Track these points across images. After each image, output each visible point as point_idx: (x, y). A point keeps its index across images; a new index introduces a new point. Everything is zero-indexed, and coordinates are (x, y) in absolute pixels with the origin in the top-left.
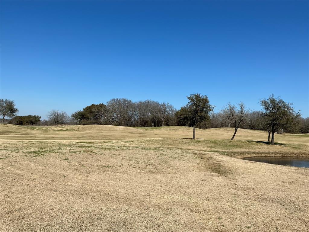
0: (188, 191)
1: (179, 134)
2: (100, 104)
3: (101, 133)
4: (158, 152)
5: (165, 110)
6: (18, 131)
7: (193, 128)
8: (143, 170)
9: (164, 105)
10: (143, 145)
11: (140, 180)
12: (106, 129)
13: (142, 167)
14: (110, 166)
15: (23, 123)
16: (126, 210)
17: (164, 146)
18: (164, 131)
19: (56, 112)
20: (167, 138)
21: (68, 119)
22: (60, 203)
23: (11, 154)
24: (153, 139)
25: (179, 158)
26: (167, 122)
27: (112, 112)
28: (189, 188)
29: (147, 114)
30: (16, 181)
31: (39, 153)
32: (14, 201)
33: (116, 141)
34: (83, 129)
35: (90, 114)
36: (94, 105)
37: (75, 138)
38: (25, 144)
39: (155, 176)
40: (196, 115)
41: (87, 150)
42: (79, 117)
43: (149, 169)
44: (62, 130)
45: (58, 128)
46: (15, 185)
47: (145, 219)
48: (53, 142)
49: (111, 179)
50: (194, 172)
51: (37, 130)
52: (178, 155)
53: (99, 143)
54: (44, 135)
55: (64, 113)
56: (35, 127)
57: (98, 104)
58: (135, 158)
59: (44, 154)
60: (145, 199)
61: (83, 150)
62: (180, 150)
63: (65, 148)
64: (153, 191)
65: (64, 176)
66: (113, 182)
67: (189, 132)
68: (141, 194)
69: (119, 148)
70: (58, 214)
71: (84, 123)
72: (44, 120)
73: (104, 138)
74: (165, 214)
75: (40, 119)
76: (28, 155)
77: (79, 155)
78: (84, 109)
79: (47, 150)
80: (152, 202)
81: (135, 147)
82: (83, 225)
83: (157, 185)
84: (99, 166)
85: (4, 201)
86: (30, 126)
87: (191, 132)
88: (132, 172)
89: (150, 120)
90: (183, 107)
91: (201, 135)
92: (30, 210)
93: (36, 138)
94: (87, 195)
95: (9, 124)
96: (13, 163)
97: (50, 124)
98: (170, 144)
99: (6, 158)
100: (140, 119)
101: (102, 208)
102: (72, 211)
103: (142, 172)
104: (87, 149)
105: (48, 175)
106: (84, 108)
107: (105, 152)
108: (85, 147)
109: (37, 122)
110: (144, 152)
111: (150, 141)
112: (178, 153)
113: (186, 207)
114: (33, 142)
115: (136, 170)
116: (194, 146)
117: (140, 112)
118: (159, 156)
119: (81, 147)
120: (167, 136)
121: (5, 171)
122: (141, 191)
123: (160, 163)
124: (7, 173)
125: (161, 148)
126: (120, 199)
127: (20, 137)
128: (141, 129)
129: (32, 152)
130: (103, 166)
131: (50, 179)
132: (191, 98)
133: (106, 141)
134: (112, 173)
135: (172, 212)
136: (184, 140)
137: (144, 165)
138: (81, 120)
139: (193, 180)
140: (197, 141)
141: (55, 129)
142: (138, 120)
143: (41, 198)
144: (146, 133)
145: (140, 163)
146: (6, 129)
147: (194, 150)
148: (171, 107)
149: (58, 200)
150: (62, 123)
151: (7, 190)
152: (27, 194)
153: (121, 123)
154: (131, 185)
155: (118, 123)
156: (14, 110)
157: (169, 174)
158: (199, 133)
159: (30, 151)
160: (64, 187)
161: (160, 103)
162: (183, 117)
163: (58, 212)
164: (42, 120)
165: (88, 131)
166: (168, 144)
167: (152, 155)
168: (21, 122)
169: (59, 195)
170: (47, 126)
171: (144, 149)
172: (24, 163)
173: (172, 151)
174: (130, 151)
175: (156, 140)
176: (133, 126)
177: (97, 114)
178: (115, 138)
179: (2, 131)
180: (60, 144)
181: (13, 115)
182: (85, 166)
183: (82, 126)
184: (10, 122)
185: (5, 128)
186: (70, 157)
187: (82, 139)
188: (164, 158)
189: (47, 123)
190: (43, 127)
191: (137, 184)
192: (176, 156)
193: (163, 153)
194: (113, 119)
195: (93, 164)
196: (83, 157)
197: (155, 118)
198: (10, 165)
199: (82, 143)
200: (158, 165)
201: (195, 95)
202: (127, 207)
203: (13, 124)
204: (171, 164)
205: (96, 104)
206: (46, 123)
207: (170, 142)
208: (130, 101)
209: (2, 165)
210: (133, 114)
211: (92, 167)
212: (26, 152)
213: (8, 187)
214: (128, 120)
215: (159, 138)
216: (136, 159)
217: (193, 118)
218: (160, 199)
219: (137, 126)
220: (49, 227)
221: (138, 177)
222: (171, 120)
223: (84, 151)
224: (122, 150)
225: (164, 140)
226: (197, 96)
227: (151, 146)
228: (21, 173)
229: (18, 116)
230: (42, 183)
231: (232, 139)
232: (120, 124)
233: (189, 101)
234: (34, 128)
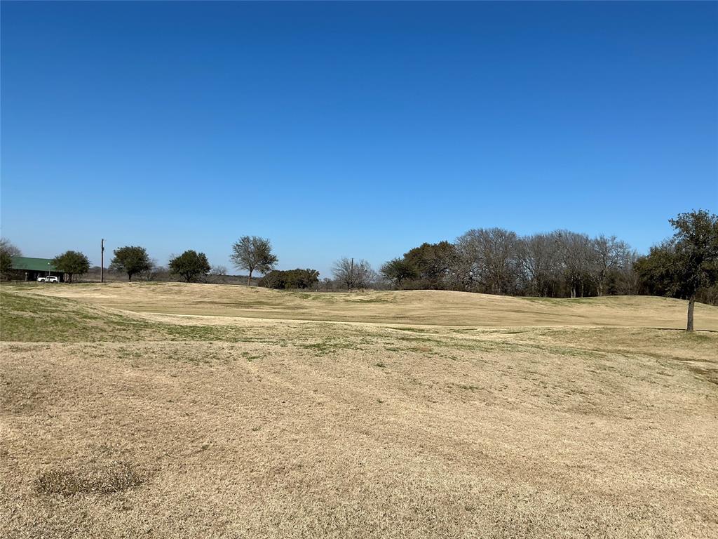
0: (688, 465)
1: (646, 318)
2: (441, 243)
3: (445, 308)
4: (592, 361)
5: (605, 255)
6: (278, 302)
7: (686, 302)
8: (559, 403)
9: (602, 243)
10: (549, 341)
11: (555, 428)
12: (455, 301)
13: (554, 395)
14: (477, 388)
15: (286, 286)
16: (530, 495)
17: (606, 345)
18: (603, 307)
19: (350, 261)
20: (612, 327)
21: (373, 277)
22: (379, 460)
23: (273, 348)
24: (576, 329)
25: (654, 380)
26: (611, 285)
27: (469, 262)
28: (691, 458)
29: (555, 265)
30: (286, 404)
31: (324, 349)
32: (286, 447)
33: (480, 329)
34: (405, 300)
35: (419, 266)
36: (429, 246)
37: (388, 318)
38: (293, 329)
39: (594, 420)
40: (696, 267)
41: (422, 347)
42: (396, 273)
43: (574, 403)
44: (362, 301)
45: (354, 296)
46: (286, 412)
47: (581, 524)
48: (346, 327)
49: (483, 418)
50: (699, 418)
51: (313, 299)
52: (648, 371)
53: (442, 332)
54: (326, 311)
55: (364, 263)
56: (308, 293)
57: (438, 243)
58: (536, 373)
59: (334, 352)
60: (574, 475)
61: (413, 346)
62: (653, 360)
63: (375, 339)
64: (592, 457)
65: (380, 402)
66: (488, 425)
67: (674, 311)
68: (562, 462)
69: (493, 347)
70: (377, 486)
71: (405, 285)
72: (325, 279)
73: (453, 321)
74: (631, 516)
75: (318, 278)
76: (305, 353)
77: (405, 357)
78: (405, 255)
79: (338, 342)
80: (592, 485)
81: (532, 346)
82: (434, 517)
83: (600, 443)
84: (451, 386)
85: (269, 445)
86: (300, 292)
87: (679, 311)
88: (530, 406)
89: (563, 280)
90: (659, 246)
91: (710, 321)
92: (320, 471)
93: (313, 318)
94: (434, 449)
95: (259, 286)
96: (279, 367)
97: (337, 288)
98: (623, 342)
99: (265, 356)
100: (538, 277)
101: (472, 483)
102: (405, 482)
103: (557, 408)
104: (421, 345)
105: (347, 396)
106: (407, 251)
107: (461, 353)
108: (416, 339)
109: (312, 282)
110: (556, 360)
111: (565, 332)
112: (649, 367)
113: (687, 505)
114: (308, 325)
115: (541, 401)
116: (692, 349)
117: (538, 261)
118: (597, 371)
119: (407, 340)
120: (613, 321)
121: (264, 382)
122: (560, 454)
123: (600, 390)
124: (268, 387)
125: (600, 353)
126: (510, 469)
127: (282, 313)
128: (541, 302)
129: (311, 346)
130: (460, 387)
131: (352, 407)
132: (680, 224)
133: (457, 328)
134: (483, 404)
135: (650, 514)
136: (660, 333)
137: (561, 392)
138: (400, 279)
139: (700, 439)
140: (700, 337)
141: (348, 298)
142: (532, 280)
143: (338, 447)
144: (555, 313)
145: (549, 386)
146: (253, 296)
147: (690, 360)
148: (622, 246)
149: (374, 455)
150: (362, 286)
151: (272, 423)
152: (311, 435)
153: (490, 286)
154: (534, 437)
155: (484, 288)
156: (269, 258)
157: (630, 418)
158: (704, 316)
159: (308, 343)
160: (381, 427)
161: (592, 237)
162: (657, 273)
163: (377, 482)
164: (321, 278)
165: (416, 305)
166: (618, 342)
167: (578, 367)
168: (282, 282)
169: (372, 441)
170: (333, 291)
171: (556, 351)
172: (299, 367)
173: (632, 360)
174: (519, 355)
175: (583, 332)
176: (521, 294)
177: (434, 267)
178: (477, 321)
179: (247, 301)
180: (361, 331)
181: (268, 269)
182: (420, 384)
183: (402, 294)
184: (261, 283)
185: (254, 294)
186: (387, 361)
187: (403, 321)
188: (611, 377)
189: (331, 285)
190: (324, 293)
191: (549, 438)
192: (643, 373)
193: (608, 364)
194: (471, 278)
195: (437, 380)
196: (414, 362)
197: (579, 275)
198: (273, 371)
199: (404, 329)
200: (598, 395)
201: (693, 215)
202: (531, 490)
203: (267, 287)
204: (633, 394)
205: (431, 243)
206: (329, 286)
207: (623, 337)
208: (513, 235)
209: (258, 371)
210: (519, 265)
211: (435, 386)
212: (301, 346)
213: (272, 416)
214: (506, 279)
215: (592, 327)
216: (538, 376)
217: (688, 275)
218: (612, 480)
219: (531, 294)
220: (363, 513)
221: (548, 420)
222: (621, 280)
223: (415, 350)
224: (501, 353)
225: (604, 332)
226: (699, 219)
227: (571, 345)
228: (294, 388)
229: (277, 271)
230: (337, 414)
232: (487, 290)
233: (678, 231)
234: (307, 296)
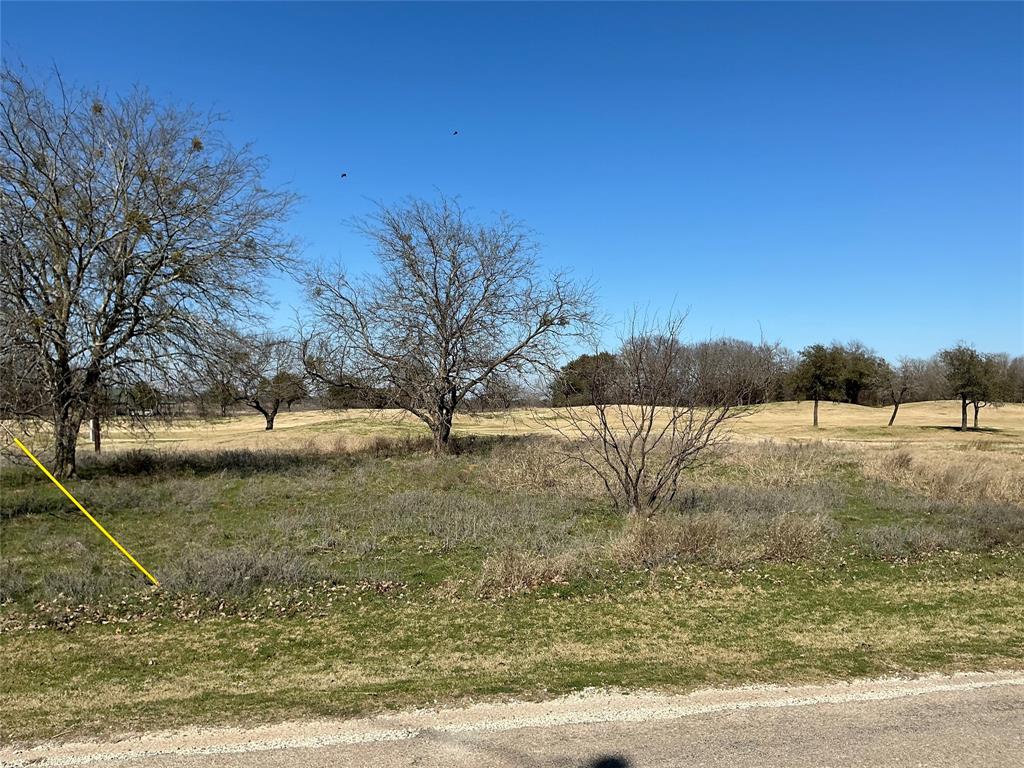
5: (769, 361)
9: (766, 350)
26: (778, 391)
67: (807, 412)
87: (810, 412)
100: (704, 386)
140: (821, 428)
161: (756, 344)
197: (745, 382)
208: (676, 342)
231: (891, 424)
